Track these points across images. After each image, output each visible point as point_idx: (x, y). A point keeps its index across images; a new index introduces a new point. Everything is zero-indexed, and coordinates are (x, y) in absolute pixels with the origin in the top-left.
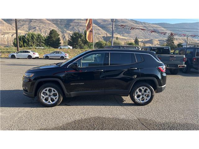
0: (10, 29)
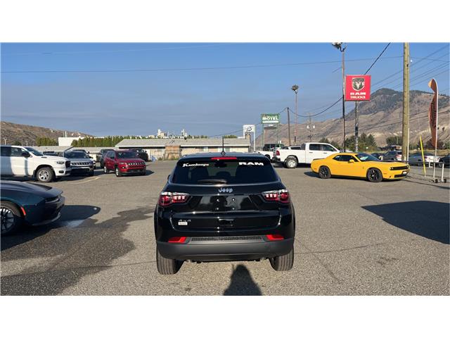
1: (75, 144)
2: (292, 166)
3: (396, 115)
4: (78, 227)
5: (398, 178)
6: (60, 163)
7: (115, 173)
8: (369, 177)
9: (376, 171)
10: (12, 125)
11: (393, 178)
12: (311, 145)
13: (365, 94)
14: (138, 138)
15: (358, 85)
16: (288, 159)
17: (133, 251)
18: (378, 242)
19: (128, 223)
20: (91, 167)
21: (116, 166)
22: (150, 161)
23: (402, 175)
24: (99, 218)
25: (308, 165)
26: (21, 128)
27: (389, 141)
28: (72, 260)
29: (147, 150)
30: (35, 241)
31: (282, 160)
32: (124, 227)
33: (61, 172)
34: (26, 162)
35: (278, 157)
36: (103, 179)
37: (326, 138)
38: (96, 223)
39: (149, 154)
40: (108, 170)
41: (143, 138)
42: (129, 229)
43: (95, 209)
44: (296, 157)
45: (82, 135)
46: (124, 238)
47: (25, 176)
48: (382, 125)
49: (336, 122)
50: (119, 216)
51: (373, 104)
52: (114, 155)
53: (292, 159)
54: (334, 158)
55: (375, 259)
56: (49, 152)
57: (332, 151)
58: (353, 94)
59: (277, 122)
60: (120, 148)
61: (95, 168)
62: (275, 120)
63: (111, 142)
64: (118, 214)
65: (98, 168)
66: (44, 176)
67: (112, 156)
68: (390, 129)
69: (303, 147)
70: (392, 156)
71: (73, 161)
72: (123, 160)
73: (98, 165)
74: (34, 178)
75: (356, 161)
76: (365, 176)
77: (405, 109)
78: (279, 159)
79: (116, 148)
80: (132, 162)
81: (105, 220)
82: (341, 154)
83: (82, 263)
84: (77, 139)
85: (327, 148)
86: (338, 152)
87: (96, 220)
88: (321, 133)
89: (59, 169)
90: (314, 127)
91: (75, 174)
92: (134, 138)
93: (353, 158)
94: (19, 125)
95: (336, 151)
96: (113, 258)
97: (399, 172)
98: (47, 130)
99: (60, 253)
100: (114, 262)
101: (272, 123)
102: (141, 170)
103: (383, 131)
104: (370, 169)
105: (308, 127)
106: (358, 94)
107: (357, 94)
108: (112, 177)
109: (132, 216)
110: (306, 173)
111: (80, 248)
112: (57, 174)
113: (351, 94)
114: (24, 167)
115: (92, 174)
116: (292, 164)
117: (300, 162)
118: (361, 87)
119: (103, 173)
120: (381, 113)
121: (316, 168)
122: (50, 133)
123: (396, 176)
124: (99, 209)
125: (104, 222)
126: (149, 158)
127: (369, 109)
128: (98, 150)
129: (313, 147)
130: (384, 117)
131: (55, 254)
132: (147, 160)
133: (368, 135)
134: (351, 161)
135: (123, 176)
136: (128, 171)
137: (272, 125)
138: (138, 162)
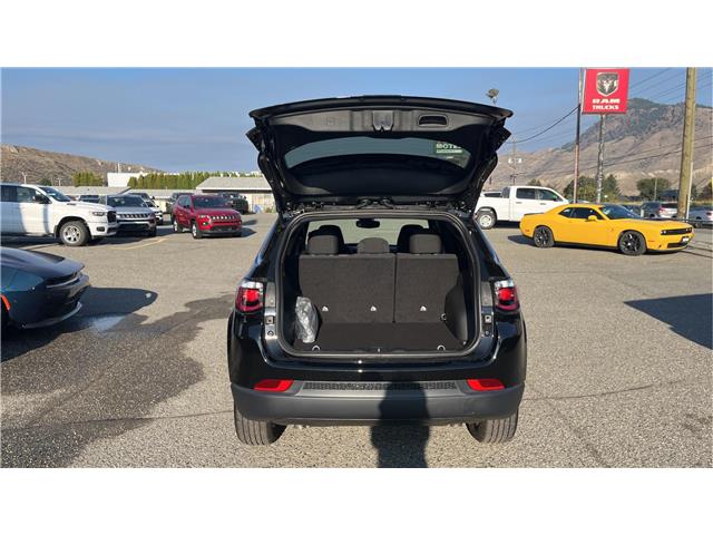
1: (133, 183)
2: (486, 226)
3: (653, 142)
4: (110, 330)
5: (674, 249)
6: (99, 214)
7: (191, 232)
8: (623, 247)
9: (635, 237)
10: (37, 153)
11: (664, 248)
12: (519, 190)
14: (234, 175)
15: (607, 86)
17: (199, 384)
18: (670, 377)
19: (200, 325)
20: (152, 221)
21: (193, 220)
22: (252, 213)
23: (680, 244)
24: (151, 313)
25: (516, 225)
26: (51, 157)
27: (641, 185)
28: (81, 401)
29: (247, 195)
30: (24, 358)
32: (190, 334)
33: (101, 229)
34: (45, 212)
36: (171, 242)
37: (537, 179)
38: (145, 322)
39: (250, 203)
40: (181, 226)
41: (242, 175)
42: (200, 337)
43: (148, 295)
44: (493, 210)
45: (146, 170)
46: (188, 354)
47: (45, 236)
48: (631, 158)
49: (555, 153)
50: (188, 309)
51: (616, 124)
52: (189, 202)
53: (487, 213)
54: (562, 213)
55: (676, 418)
56: (90, 196)
57: (555, 200)
58: (598, 101)
59: (460, 152)
60: (204, 191)
61: (161, 223)
62: (456, 150)
63: (189, 181)
64: (186, 305)
65: (167, 223)
66: (73, 235)
67: (187, 204)
68: (642, 166)
69: (506, 194)
70: (652, 211)
71: (120, 212)
72: (204, 210)
73: (168, 218)
74: (55, 238)
75: (600, 217)
76: (615, 244)
77: (688, 129)
79: (198, 191)
80: (220, 214)
81: (160, 318)
82: (571, 206)
83: (97, 410)
84: (137, 176)
85: (547, 195)
86: (565, 203)
87: (145, 318)
88: (530, 171)
89: (96, 224)
90: (520, 161)
91: (125, 233)
92: (226, 175)
93: (595, 213)
94: (47, 153)
95: (561, 200)
96: (158, 400)
97: (676, 238)
98: (92, 162)
99: (61, 385)
100: (159, 410)
101: (452, 154)
102: (235, 227)
103: (631, 170)
104: (625, 232)
105: (510, 161)
106: (607, 101)
107: (603, 101)
108: (186, 239)
109: (209, 311)
110: (510, 238)
111: (101, 376)
112: (94, 233)
113: (594, 101)
114: (42, 219)
115: (152, 234)
116: (486, 221)
117: (499, 218)
118: (612, 88)
119: (172, 231)
120: (630, 140)
121: (528, 229)
122: (96, 165)
123: (670, 245)
124: (154, 296)
125: (158, 322)
126: (251, 209)
127: (610, 132)
128: (169, 193)
129: (522, 193)
130: (635, 146)
131: (52, 389)
132: (245, 211)
133: (608, 175)
134: (590, 217)
135: (203, 237)
136: (212, 228)
138: (228, 214)
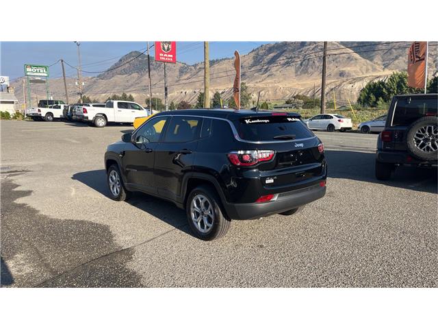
0: (367, 70)
2: (101, 125)
13: (171, 56)
15: (166, 47)
16: (96, 117)
31: (91, 118)
35: (85, 115)
44: (104, 115)
49: (93, 80)
51: (127, 65)
53: (100, 117)
57: (139, 109)
58: (162, 55)
59: (46, 75)
62: (42, 73)
69: (111, 105)
78: (87, 118)
95: (143, 109)
101: (39, 76)
105: (76, 83)
106: (166, 55)
113: (160, 55)
116: (101, 122)
117: (109, 120)
118: (168, 49)
120: (135, 75)
127: (124, 69)
130: (139, 78)
133: (129, 95)
137: (39, 78)
